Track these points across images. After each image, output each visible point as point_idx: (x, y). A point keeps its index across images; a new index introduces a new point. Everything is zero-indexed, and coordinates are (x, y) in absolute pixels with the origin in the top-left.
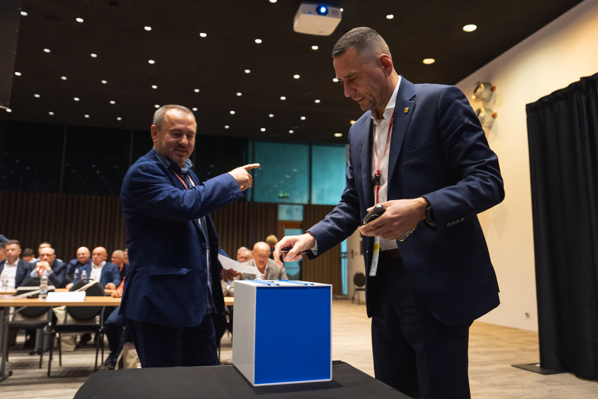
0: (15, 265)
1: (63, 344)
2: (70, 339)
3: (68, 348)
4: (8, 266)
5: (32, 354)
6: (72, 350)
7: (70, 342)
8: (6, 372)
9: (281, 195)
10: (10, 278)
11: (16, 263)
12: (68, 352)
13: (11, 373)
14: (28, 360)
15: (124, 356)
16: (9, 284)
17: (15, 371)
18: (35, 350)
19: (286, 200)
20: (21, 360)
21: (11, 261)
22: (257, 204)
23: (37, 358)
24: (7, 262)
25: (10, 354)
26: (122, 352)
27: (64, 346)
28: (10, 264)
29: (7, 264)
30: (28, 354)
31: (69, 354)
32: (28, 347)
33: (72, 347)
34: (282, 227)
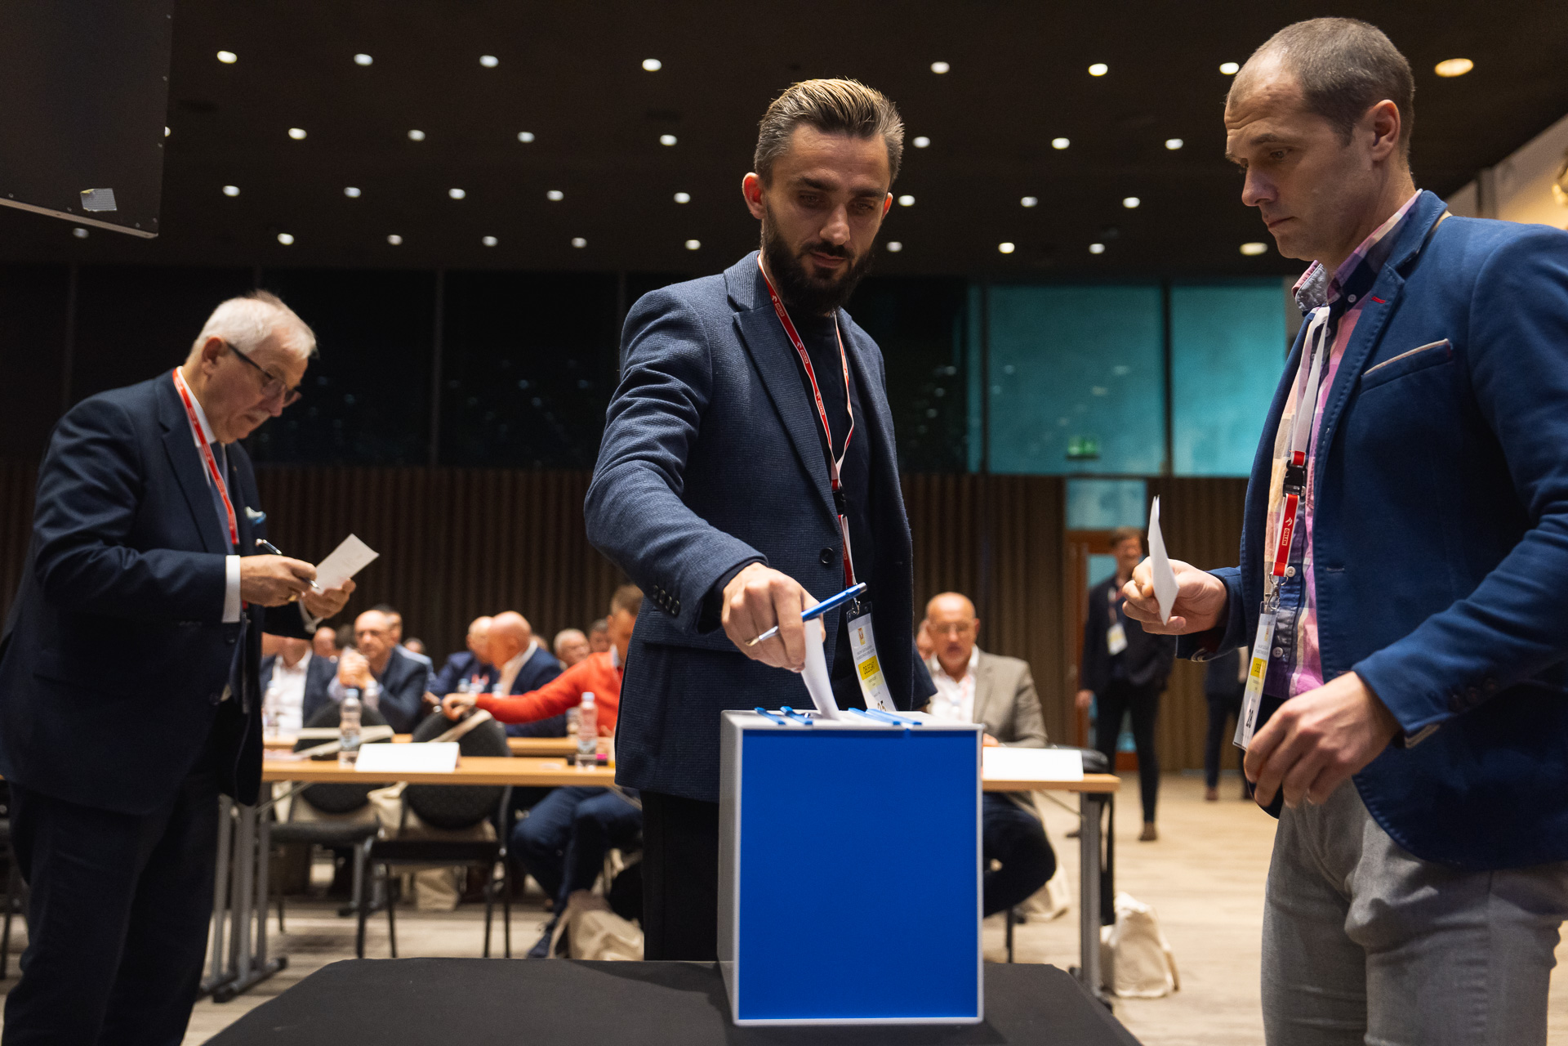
0: (299, 671)
1: (422, 888)
2: (443, 878)
3: (437, 901)
4: (284, 672)
5: (344, 914)
6: (448, 906)
7: (444, 884)
8: (271, 960)
9: (1075, 450)
10: (291, 705)
11: (304, 663)
12: (437, 913)
13: (283, 964)
14: (332, 929)
15: (571, 929)
16: (282, 720)
17: (293, 959)
18: (354, 904)
19: (1090, 467)
20: (316, 928)
21: (291, 659)
22: (999, 478)
23: (351, 924)
24: (280, 660)
25: (287, 913)
26: (566, 916)
27: (426, 896)
28: (289, 666)
29: (282, 667)
30: (333, 913)
31: (441, 918)
32: (337, 895)
33: (448, 900)
34: (1079, 551)
